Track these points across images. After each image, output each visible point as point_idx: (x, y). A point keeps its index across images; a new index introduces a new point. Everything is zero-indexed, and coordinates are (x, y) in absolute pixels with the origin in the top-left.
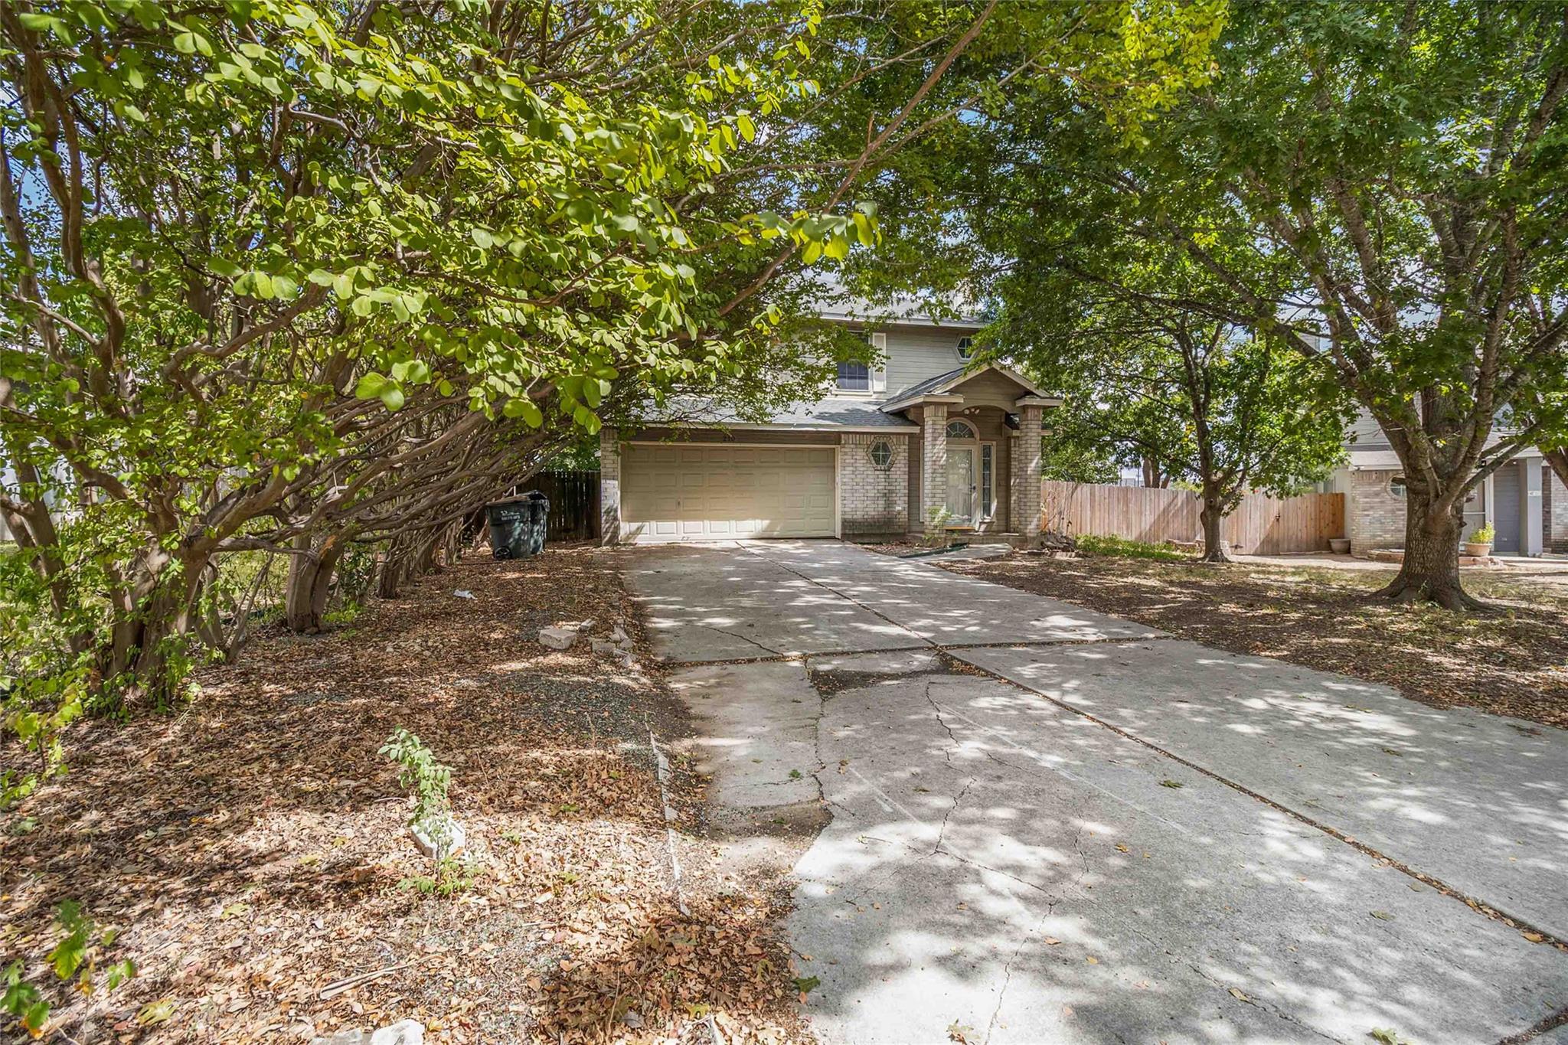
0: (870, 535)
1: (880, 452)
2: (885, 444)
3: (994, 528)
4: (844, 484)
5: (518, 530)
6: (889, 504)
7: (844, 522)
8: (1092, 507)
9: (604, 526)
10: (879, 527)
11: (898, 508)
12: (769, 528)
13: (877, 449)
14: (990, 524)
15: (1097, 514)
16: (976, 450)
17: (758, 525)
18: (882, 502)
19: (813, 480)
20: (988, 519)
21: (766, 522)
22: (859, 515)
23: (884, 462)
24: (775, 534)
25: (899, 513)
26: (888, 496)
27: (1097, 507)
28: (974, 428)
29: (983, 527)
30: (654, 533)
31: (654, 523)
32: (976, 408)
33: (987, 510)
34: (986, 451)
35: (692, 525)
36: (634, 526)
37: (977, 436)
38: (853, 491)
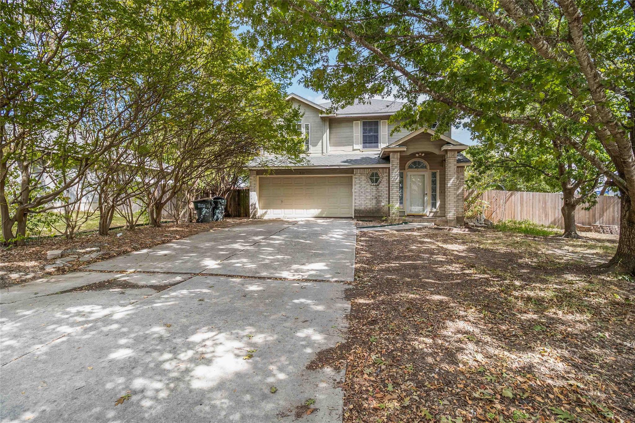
0: (368, 217)
1: (374, 178)
2: (377, 174)
3: (438, 214)
4: (355, 192)
5: (204, 212)
6: (378, 202)
7: (355, 210)
8: (522, 204)
9: (251, 211)
10: (373, 213)
11: (383, 204)
12: (321, 213)
13: (372, 175)
14: (436, 212)
15: (525, 209)
16: (427, 174)
17: (316, 212)
18: (374, 201)
19: (341, 191)
20: (434, 210)
21: (320, 210)
22: (362, 207)
23: (376, 182)
24: (324, 215)
25: (384, 206)
26: (378, 199)
27: (525, 205)
28: (426, 163)
29: (432, 214)
30: (272, 214)
31: (272, 210)
32: (422, 153)
33: (434, 205)
34: (434, 175)
35: (287, 211)
36: (264, 211)
37: (428, 167)
38: (360, 196)
